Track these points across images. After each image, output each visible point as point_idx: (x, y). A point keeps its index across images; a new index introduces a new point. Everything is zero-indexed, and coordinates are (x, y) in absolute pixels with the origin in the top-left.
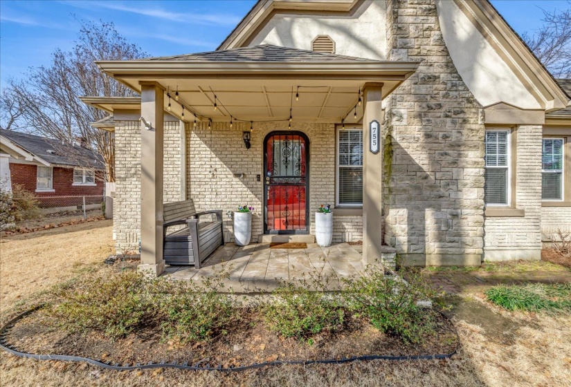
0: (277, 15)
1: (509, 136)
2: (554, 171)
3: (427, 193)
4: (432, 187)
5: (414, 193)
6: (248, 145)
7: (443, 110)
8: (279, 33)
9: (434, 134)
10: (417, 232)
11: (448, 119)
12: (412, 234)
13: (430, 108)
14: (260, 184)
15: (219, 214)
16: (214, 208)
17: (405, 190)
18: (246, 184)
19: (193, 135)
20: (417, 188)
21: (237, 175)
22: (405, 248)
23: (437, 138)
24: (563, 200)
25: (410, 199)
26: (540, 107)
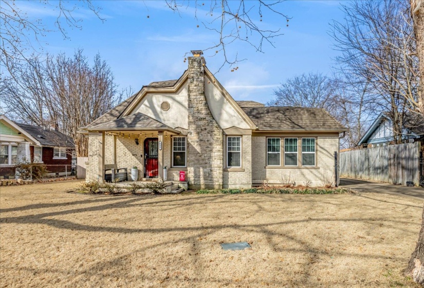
0: (148, 94)
1: (241, 139)
2: (276, 153)
3: (201, 162)
4: (203, 160)
5: (196, 162)
6: (137, 143)
7: (207, 130)
8: (148, 101)
9: (204, 139)
10: (197, 176)
11: (209, 134)
12: (196, 177)
13: (202, 130)
14: (142, 159)
15: (126, 169)
16: (125, 167)
17: (193, 161)
18: (137, 158)
19: (117, 139)
20: (198, 160)
21: (133, 155)
22: (193, 182)
23: (205, 141)
24: (280, 166)
25: (195, 164)
26: (250, 128)
